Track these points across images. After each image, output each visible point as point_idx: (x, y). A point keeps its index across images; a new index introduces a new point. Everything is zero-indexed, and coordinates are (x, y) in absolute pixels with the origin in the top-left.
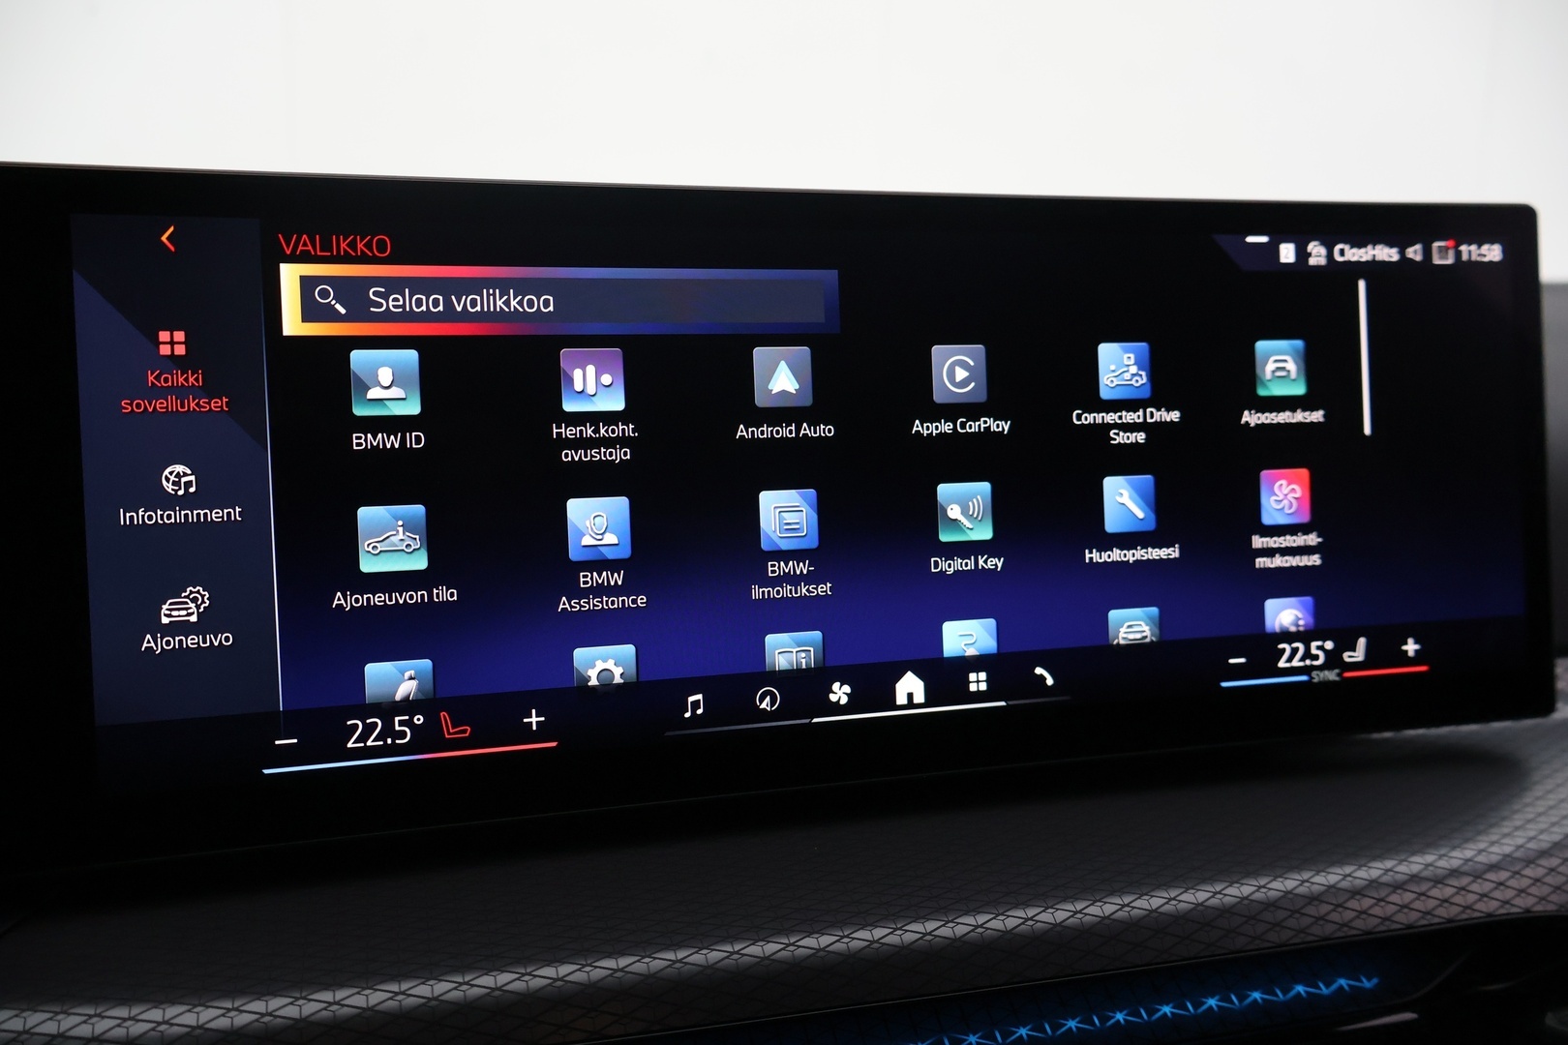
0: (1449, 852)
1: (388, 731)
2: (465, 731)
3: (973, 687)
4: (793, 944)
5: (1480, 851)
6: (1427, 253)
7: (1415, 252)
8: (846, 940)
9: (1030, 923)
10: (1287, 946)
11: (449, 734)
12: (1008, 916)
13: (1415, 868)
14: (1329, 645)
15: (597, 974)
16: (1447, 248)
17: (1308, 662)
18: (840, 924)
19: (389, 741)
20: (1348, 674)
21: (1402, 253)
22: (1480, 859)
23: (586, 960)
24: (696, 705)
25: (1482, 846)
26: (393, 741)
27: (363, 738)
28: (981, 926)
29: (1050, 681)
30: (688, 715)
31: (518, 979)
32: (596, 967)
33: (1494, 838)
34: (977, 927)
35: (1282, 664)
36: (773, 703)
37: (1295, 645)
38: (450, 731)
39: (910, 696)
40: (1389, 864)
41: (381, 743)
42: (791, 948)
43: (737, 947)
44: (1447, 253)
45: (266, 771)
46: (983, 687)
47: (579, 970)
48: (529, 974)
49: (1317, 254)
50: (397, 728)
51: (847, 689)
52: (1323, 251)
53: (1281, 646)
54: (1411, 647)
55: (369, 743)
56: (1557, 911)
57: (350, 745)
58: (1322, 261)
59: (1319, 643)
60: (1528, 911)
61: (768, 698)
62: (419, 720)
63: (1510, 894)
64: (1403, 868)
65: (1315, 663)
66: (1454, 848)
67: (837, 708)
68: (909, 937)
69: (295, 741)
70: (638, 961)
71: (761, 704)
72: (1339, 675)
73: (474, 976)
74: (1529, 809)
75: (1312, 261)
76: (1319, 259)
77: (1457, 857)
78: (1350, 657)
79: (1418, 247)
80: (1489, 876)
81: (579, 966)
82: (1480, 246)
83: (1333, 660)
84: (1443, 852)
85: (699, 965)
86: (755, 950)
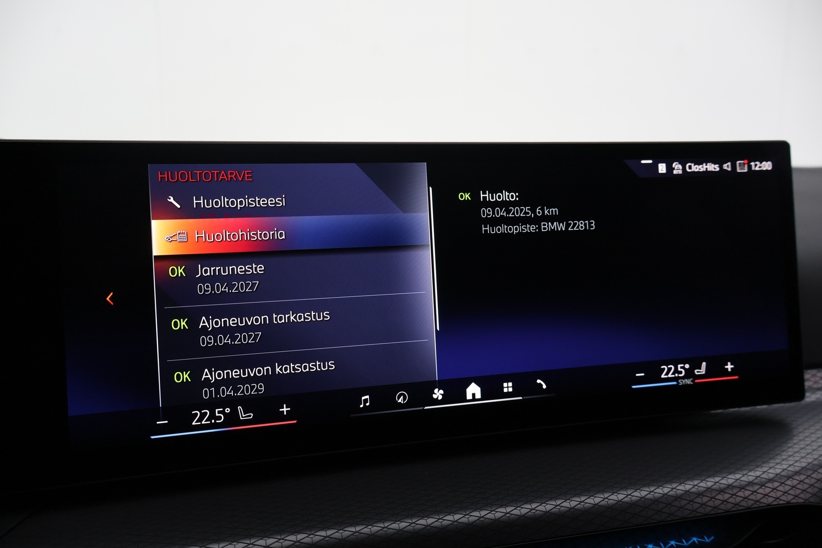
0: (748, 472)
1: (213, 416)
2: (250, 416)
3: (505, 390)
4: (414, 523)
5: (764, 472)
6: (734, 167)
7: (727, 167)
8: (440, 521)
9: (533, 511)
10: (664, 522)
11: (242, 417)
12: (522, 508)
13: (730, 481)
14: (687, 366)
15: (316, 539)
16: (744, 164)
17: (676, 375)
18: (438, 512)
19: (213, 421)
20: (697, 381)
21: (721, 167)
22: (763, 476)
23: (311, 532)
24: (366, 401)
25: (765, 469)
26: (215, 421)
27: (200, 420)
28: (509, 513)
29: (544, 387)
30: (362, 406)
31: (277, 542)
32: (316, 535)
33: (772, 465)
34: (506, 513)
35: (663, 376)
36: (404, 399)
37: (669, 366)
38: (243, 416)
39: (474, 395)
40: (717, 479)
41: (209, 422)
42: (413, 525)
43: (386, 525)
44: (744, 166)
45: (152, 437)
46: (511, 390)
47: (307, 537)
48: (283, 539)
49: (677, 168)
50: (217, 415)
51: (442, 392)
52: (680, 167)
53: (662, 367)
54: (729, 367)
55: (203, 422)
56: (804, 502)
57: (194, 424)
58: (680, 172)
59: (682, 365)
60: (788, 502)
61: (402, 397)
62: (228, 410)
63: (779, 494)
64: (724, 481)
65: (680, 375)
66: (750, 471)
67: (437, 402)
68: (472, 519)
69: (167, 422)
70: (337, 532)
71: (398, 400)
72: (692, 381)
73: (256, 540)
74: (790, 450)
75: (675, 172)
76: (679, 171)
77: (751, 475)
78: (698, 372)
79: (729, 164)
80: (768, 485)
81: (307, 535)
82: (761, 163)
83: (689, 374)
84: (745, 473)
85: (367, 534)
86: (395, 526)
